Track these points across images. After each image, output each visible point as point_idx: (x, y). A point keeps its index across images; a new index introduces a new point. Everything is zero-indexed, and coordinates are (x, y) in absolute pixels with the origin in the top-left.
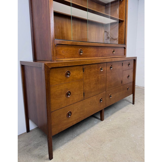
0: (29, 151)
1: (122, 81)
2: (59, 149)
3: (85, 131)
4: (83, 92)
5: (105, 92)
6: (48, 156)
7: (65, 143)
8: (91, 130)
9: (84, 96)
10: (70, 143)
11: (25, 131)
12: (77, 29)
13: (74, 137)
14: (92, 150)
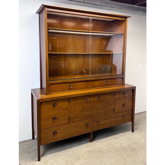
0: (29, 152)
1: (114, 109)
2: (47, 156)
3: (72, 147)
4: (68, 118)
5: (92, 118)
6: (37, 159)
7: (53, 153)
8: (76, 148)
9: (69, 121)
10: (56, 153)
11: (32, 138)
12: (78, 61)
13: (61, 150)
14: (68, 162)
